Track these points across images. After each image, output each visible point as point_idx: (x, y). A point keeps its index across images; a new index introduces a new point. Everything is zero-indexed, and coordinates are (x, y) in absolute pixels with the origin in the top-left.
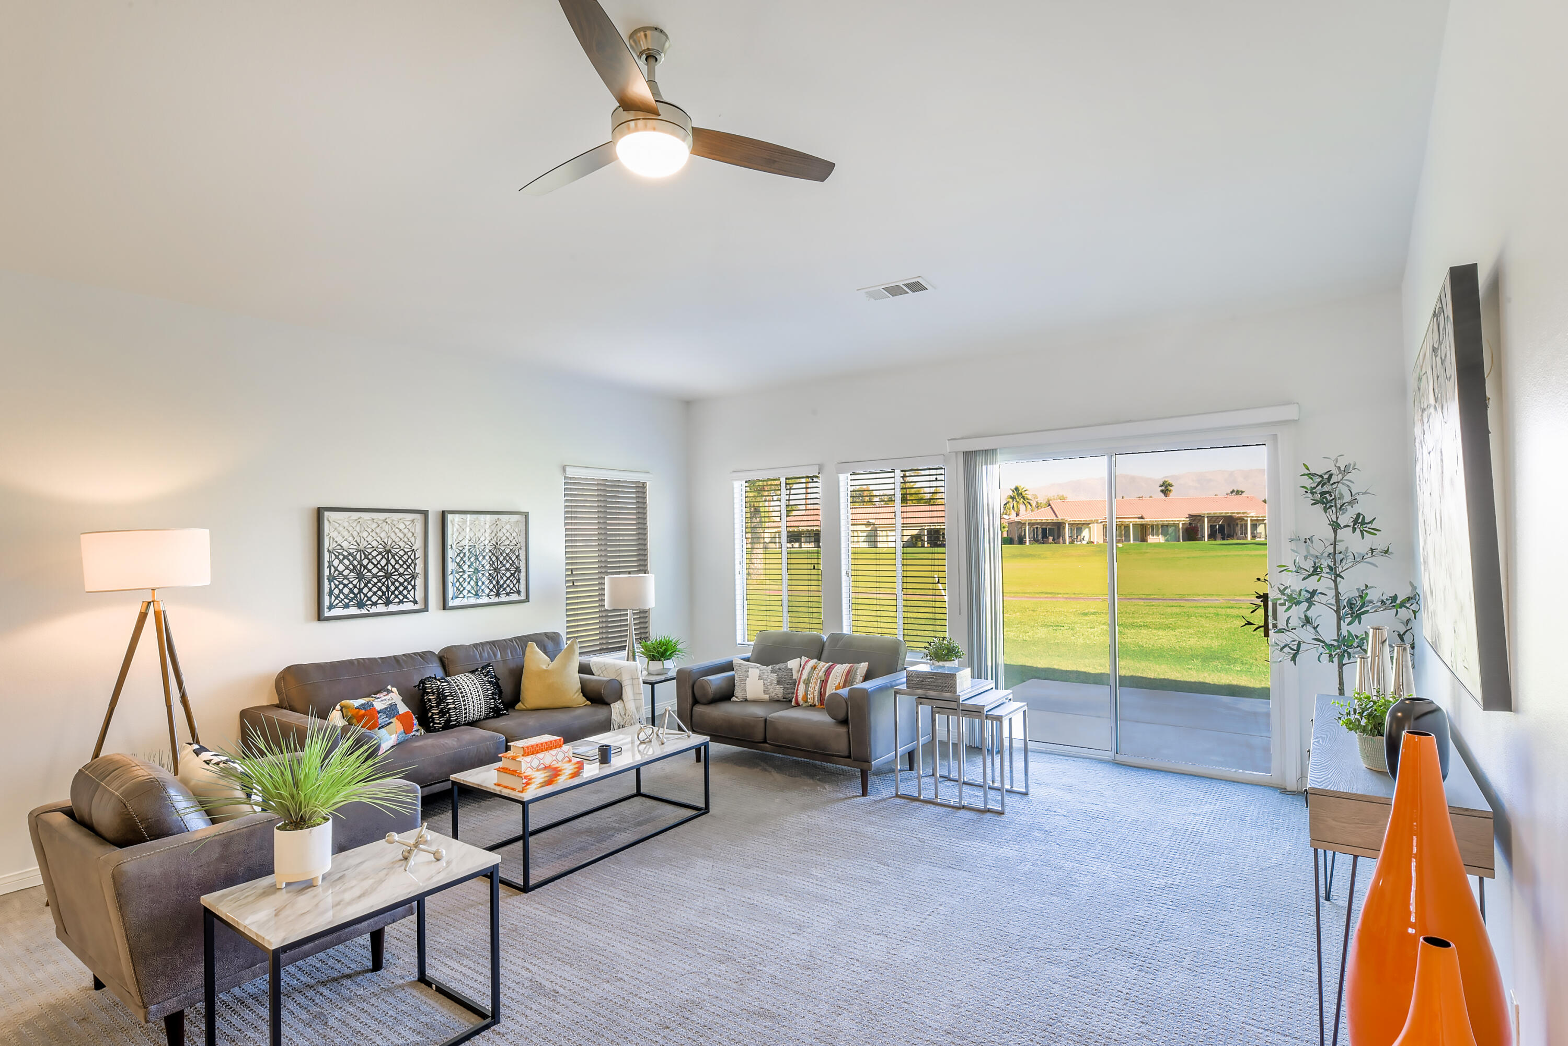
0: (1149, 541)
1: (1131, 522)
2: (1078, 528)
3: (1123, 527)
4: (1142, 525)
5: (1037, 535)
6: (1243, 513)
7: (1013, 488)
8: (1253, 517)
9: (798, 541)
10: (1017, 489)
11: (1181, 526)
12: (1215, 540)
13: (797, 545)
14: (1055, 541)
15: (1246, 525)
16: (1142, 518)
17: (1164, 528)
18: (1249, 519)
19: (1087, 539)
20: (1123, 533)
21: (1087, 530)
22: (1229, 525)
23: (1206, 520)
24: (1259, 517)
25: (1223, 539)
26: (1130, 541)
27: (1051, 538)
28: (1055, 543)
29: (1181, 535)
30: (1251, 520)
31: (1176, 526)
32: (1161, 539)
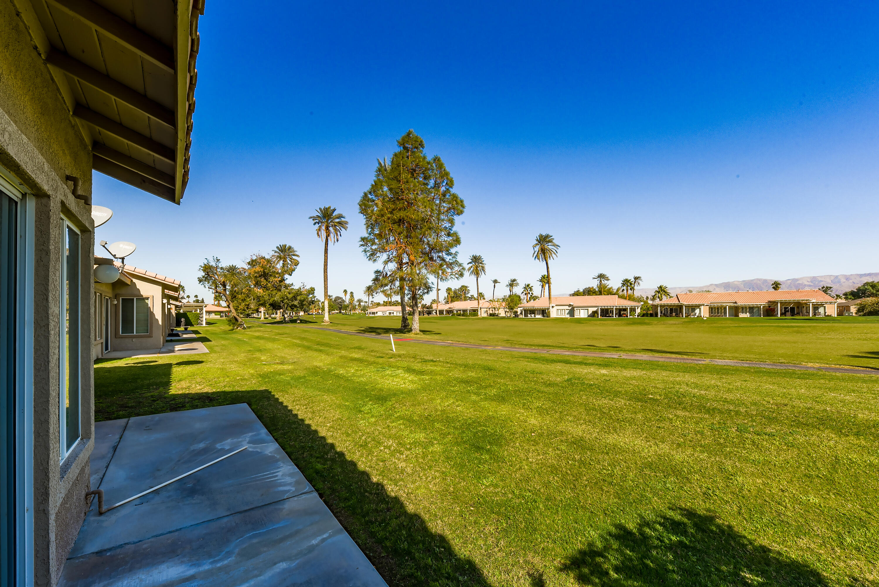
0: (740, 316)
1: (727, 305)
2: (693, 308)
3: (723, 308)
4: (736, 307)
5: (667, 313)
6: (806, 300)
7: (659, 286)
8: (814, 302)
9: (534, 313)
10: (661, 287)
11: (762, 307)
12: (786, 316)
13: (533, 315)
14: (677, 315)
15: (809, 307)
16: (736, 303)
17: (751, 309)
18: (811, 304)
19: (697, 314)
20: (723, 311)
21: (698, 310)
22: (798, 307)
23: (779, 304)
24: (818, 302)
25: (792, 316)
26: (726, 316)
27: (674, 314)
28: (677, 317)
29: (762, 313)
30: (812, 304)
31: (759, 308)
32: (748, 315)
